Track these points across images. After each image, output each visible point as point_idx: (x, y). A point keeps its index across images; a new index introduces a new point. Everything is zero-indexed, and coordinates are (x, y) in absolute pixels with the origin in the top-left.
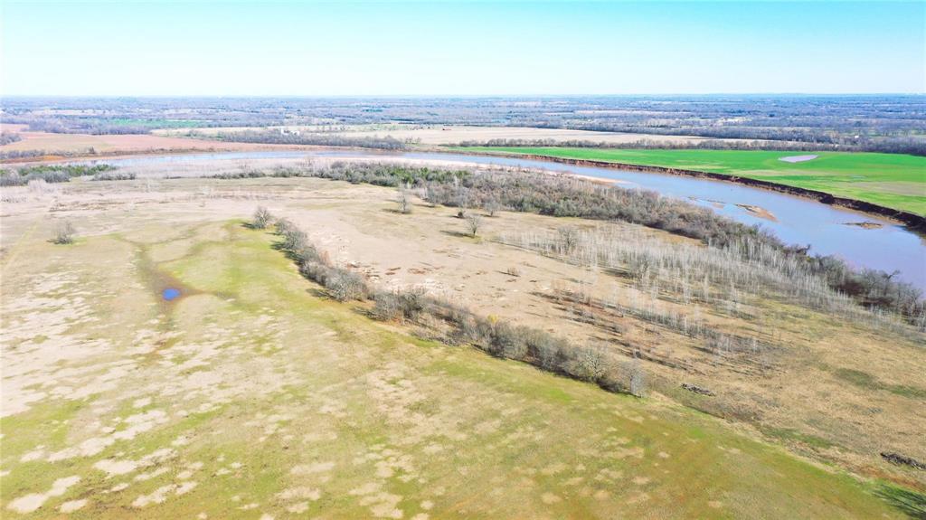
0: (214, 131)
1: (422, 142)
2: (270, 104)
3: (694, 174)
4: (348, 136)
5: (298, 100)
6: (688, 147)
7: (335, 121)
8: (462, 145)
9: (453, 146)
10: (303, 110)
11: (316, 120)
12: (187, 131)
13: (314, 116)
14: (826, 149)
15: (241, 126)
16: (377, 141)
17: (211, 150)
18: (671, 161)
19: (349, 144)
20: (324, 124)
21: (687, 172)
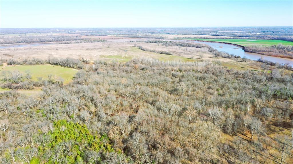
0: (122, 35)
1: (169, 37)
2: (133, 29)
3: (221, 43)
4: (152, 36)
5: (141, 29)
6: (230, 39)
7: (150, 34)
8: (177, 38)
9: (175, 38)
10: (142, 31)
11: (145, 33)
12: (116, 35)
13: (145, 32)
14: (262, 39)
15: (127, 34)
16: (158, 37)
17: (122, 39)
18: (221, 41)
19: (152, 38)
20: (147, 34)
21: (220, 42)
